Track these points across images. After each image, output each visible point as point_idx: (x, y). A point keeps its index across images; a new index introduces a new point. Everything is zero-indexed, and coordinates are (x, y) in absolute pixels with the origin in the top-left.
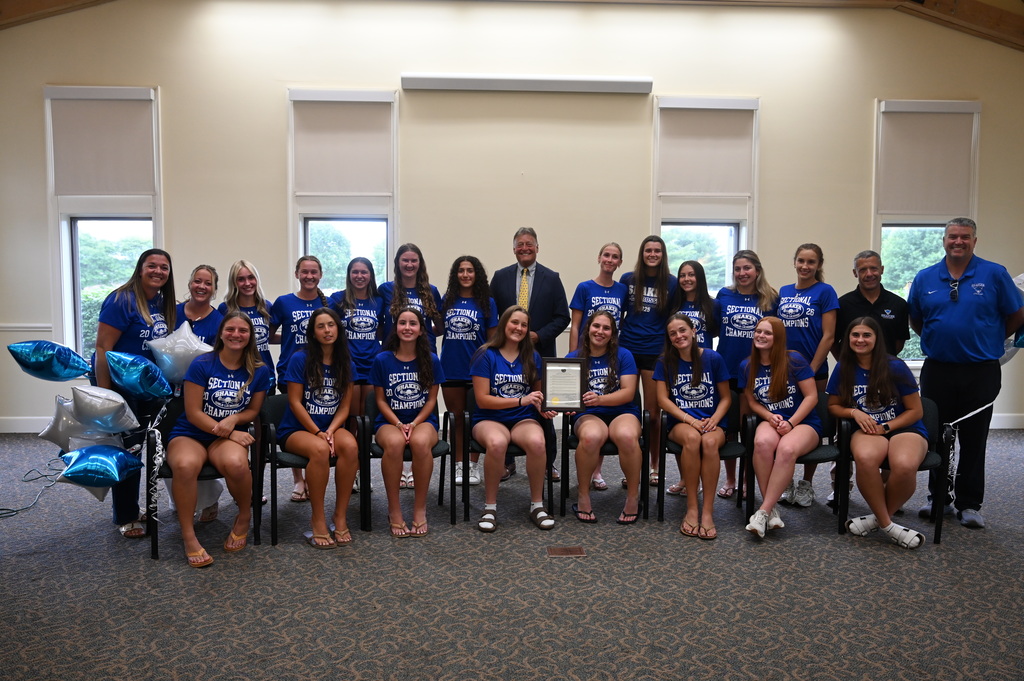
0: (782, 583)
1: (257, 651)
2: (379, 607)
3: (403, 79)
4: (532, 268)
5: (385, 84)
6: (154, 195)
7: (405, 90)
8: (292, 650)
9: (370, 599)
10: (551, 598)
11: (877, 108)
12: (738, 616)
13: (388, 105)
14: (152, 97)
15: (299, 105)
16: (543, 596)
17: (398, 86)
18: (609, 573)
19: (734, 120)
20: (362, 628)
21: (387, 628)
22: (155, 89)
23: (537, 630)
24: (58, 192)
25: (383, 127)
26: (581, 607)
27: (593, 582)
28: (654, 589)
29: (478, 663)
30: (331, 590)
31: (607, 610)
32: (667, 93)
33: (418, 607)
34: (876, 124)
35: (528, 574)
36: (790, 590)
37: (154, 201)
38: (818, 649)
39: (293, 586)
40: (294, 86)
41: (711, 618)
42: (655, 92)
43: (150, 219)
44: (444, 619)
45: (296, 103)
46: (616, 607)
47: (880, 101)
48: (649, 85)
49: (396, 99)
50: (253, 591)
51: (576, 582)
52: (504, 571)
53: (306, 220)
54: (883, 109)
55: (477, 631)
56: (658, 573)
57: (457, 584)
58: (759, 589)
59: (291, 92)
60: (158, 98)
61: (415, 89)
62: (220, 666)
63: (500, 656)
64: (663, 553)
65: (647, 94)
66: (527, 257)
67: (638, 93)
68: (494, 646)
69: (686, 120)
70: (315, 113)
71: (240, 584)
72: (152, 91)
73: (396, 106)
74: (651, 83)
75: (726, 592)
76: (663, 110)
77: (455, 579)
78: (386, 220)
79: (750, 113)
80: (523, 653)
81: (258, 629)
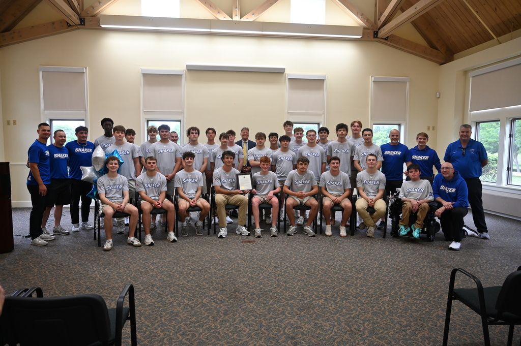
0: (322, 249)
1: (143, 271)
2: (183, 258)
3: (187, 66)
4: (247, 141)
5: (179, 67)
6: (85, 111)
7: (188, 70)
8: (155, 270)
9: (180, 256)
10: (243, 255)
11: (371, 80)
12: (305, 258)
13: (181, 76)
14: (85, 71)
15: (145, 75)
16: (240, 254)
17: (185, 68)
18: (264, 248)
19: (317, 83)
20: (178, 264)
21: (186, 264)
22: (86, 68)
23: (238, 263)
24: (45, 110)
25: (179, 84)
26: (253, 257)
27: (258, 250)
28: (279, 252)
29: (218, 272)
30: (166, 254)
31: (262, 258)
32: (291, 72)
33: (197, 258)
34: (371, 85)
35: (235, 249)
36: (324, 251)
37: (86, 113)
38: (329, 266)
39: (152, 253)
40: (143, 68)
41: (296, 259)
42: (286, 72)
43: (84, 120)
44: (206, 261)
45: (144, 75)
46: (265, 257)
47: (372, 77)
48: (284, 69)
49: (184, 74)
50: (138, 255)
51: (252, 250)
52: (227, 248)
53: (148, 121)
54: (373, 80)
55: (217, 264)
56: (281, 247)
57: (210, 252)
58: (315, 251)
59: (142, 70)
60: (87, 72)
61: (192, 70)
62: (131, 274)
63: (225, 270)
64: (283, 242)
65: (283, 73)
66: (245, 137)
67: (280, 72)
68: (223, 267)
69: (298, 83)
70: (152, 78)
71: (133, 253)
72: (85, 69)
73: (184, 76)
74: (285, 69)
75: (303, 252)
76: (289, 79)
77: (210, 250)
78: (180, 121)
79: (323, 81)
80: (233, 269)
81: (142, 265)
